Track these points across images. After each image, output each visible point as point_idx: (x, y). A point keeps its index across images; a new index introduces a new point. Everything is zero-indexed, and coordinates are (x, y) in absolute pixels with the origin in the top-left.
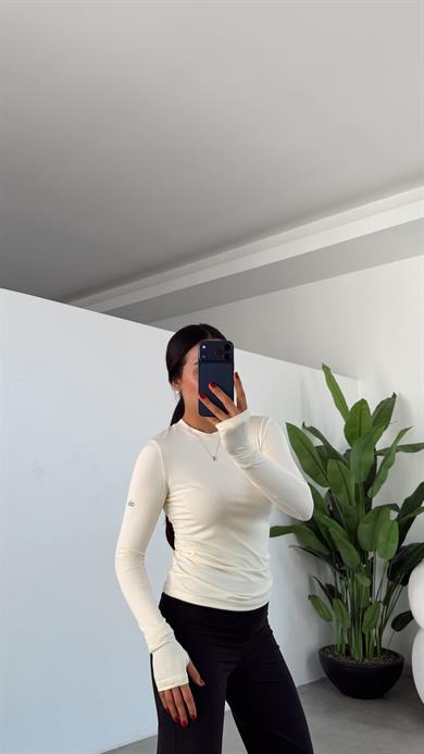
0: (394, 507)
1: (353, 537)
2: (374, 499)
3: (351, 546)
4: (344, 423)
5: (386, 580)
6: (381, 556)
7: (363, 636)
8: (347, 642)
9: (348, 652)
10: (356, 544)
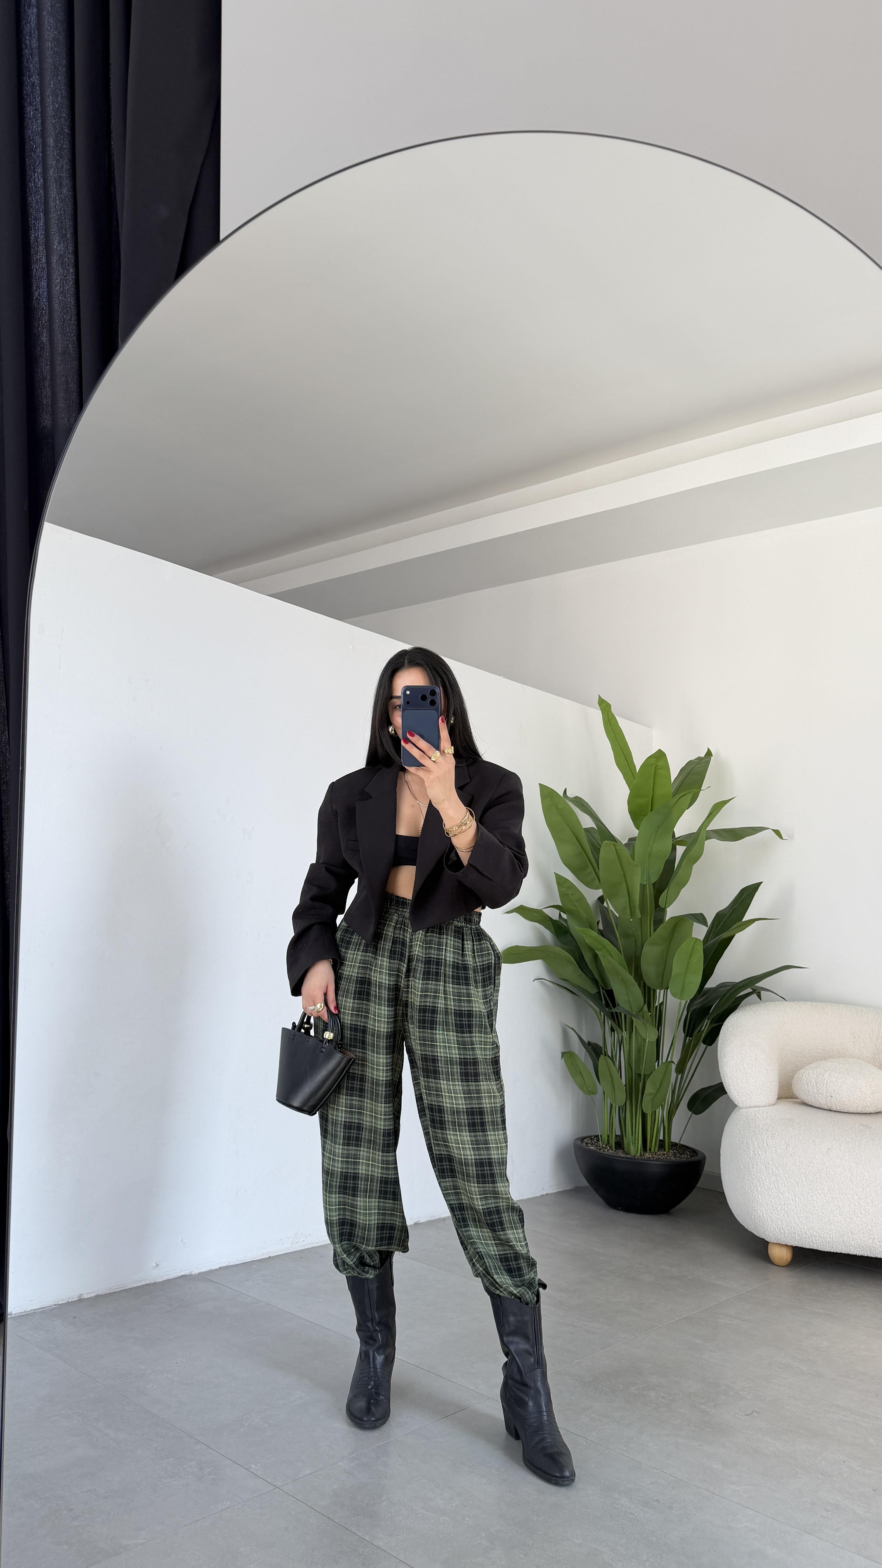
0: (700, 918)
1: (634, 964)
2: (668, 910)
3: (631, 978)
4: (627, 791)
5: (681, 1035)
6: (674, 995)
7: (644, 1116)
8: (619, 1133)
9: (619, 1145)
10: (639, 976)
